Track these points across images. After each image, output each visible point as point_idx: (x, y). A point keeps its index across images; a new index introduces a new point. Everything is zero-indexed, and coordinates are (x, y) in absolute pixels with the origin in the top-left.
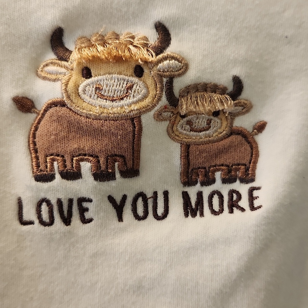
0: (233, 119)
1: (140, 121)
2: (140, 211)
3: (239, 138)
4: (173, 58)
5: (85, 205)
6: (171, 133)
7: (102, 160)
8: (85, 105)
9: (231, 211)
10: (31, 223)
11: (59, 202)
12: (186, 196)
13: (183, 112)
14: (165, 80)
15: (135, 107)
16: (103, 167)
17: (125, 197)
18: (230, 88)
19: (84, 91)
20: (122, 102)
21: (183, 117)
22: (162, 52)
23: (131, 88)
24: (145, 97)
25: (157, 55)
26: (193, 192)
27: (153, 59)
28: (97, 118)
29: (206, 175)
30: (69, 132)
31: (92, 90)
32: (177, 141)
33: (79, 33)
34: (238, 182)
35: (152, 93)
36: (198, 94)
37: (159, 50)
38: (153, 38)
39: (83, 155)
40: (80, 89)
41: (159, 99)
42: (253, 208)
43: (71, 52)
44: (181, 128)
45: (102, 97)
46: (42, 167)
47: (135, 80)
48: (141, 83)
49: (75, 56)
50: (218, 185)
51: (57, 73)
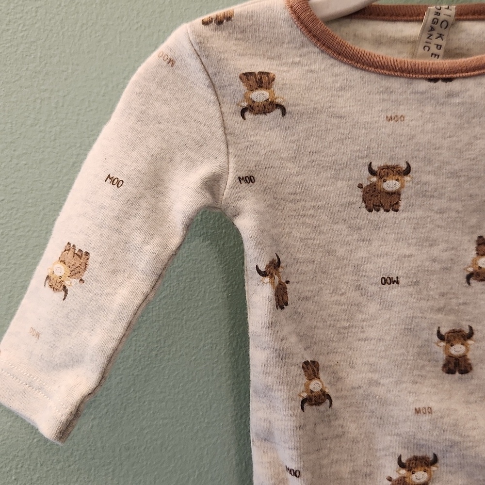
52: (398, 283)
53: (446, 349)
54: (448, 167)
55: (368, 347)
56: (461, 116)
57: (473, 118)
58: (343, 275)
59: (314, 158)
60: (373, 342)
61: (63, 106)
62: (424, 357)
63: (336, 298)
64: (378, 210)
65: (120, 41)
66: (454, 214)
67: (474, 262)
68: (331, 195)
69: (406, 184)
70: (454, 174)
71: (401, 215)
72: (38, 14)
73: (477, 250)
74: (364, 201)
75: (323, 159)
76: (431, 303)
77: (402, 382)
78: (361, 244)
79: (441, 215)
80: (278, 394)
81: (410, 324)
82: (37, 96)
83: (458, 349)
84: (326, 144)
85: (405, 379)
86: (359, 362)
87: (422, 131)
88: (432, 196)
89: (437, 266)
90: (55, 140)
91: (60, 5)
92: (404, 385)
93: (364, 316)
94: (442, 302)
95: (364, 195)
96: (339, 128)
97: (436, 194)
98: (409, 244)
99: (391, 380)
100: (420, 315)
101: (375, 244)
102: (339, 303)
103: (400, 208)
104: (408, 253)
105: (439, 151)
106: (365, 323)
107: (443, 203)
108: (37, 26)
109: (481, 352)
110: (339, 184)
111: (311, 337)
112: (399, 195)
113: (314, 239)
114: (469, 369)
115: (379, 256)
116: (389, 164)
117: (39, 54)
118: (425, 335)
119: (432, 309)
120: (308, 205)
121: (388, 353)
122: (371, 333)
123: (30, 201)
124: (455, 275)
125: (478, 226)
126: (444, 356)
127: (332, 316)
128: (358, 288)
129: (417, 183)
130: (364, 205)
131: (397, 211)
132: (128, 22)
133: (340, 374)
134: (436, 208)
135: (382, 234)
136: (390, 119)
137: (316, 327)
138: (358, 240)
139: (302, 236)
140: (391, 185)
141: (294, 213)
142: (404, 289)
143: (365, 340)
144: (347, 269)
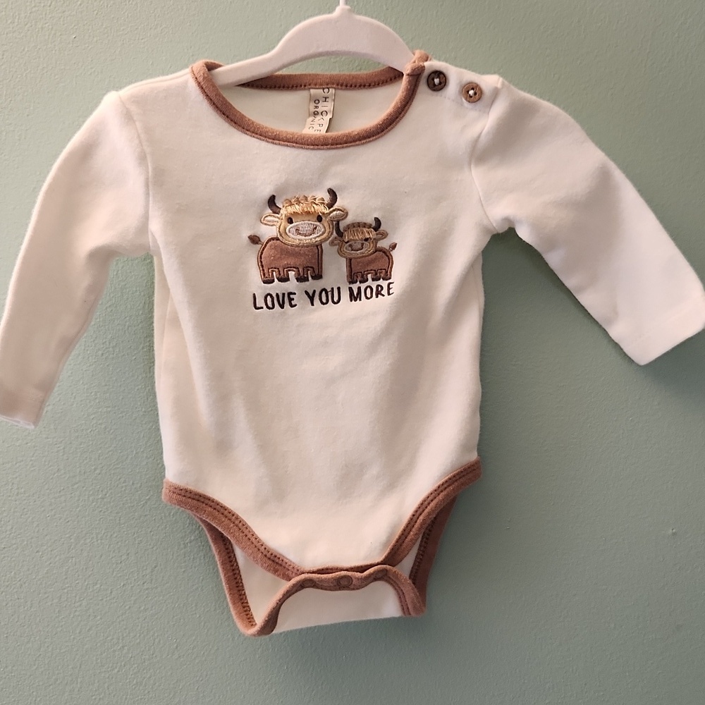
0: (376, 243)
1: (321, 247)
2: (324, 300)
3: (381, 253)
4: (339, 210)
5: (292, 296)
6: (340, 252)
7: (301, 270)
8: (290, 239)
9: (377, 297)
10: (262, 308)
11: (277, 295)
12: (351, 289)
13: (346, 240)
14: (334, 223)
15: (317, 239)
16: (302, 274)
17: (314, 291)
18: (374, 225)
19: (289, 231)
20: (311, 237)
21: (347, 243)
22: (332, 207)
23: (316, 228)
24: (323, 233)
25: (329, 208)
26: (355, 287)
27: (327, 211)
28: (298, 246)
29: (362, 276)
30: (281, 254)
31: (294, 230)
32: (344, 257)
33: (285, 197)
34: (381, 280)
35: (328, 230)
36: (355, 229)
37: (330, 206)
38: (327, 198)
39: (290, 268)
40: (287, 231)
41: (332, 234)
42: (389, 294)
43: (280, 209)
44: (346, 248)
45: (300, 234)
46: (266, 275)
47: (318, 223)
48: (321, 225)
49: (283, 211)
50: (370, 282)
51: (273, 221)
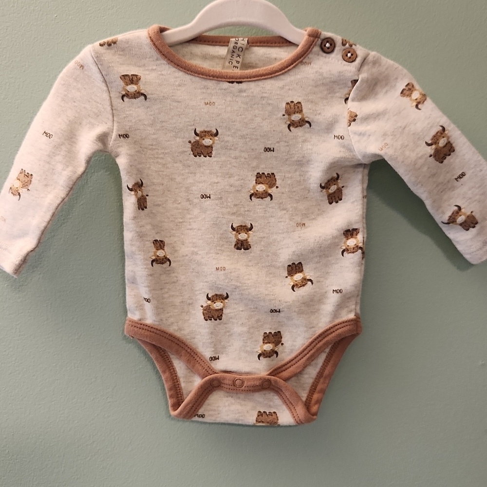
52: (210, 198)
53: (236, 236)
54: (240, 133)
55: (192, 234)
56: (247, 104)
57: (254, 105)
58: (180, 193)
59: (163, 125)
60: (195, 231)
61: (22, 88)
62: (224, 240)
63: (176, 205)
64: (200, 156)
65: (57, 49)
66: (243, 160)
67: (254, 187)
68: (173, 147)
69: (216, 142)
70: (243, 137)
71: (213, 159)
72: (8, 30)
73: (256, 181)
74: (192, 151)
75: (168, 125)
76: (228, 210)
77: (210, 253)
78: (190, 175)
79: (236, 160)
80: (138, 256)
81: (216, 221)
82: (7, 81)
83: (243, 236)
84: (170, 117)
85: (212, 251)
86: (187, 241)
87: (225, 111)
88: (231, 149)
89: (233, 189)
90: (18, 108)
91: (21, 25)
92: (211, 255)
93: (191, 216)
94: (235, 210)
95: (192, 147)
96: (177, 108)
97: (233, 148)
98: (217, 176)
99: (204, 252)
100: (222, 216)
101: (198, 175)
102: (177, 209)
103: (212, 156)
104: (216, 181)
105: (235, 123)
106: (191, 220)
107: (237, 153)
108: (7, 38)
109: (257, 238)
110: (178, 140)
111: (161, 227)
112: (212, 148)
113: (163, 171)
114: (249, 247)
115: (199, 182)
116: (206, 130)
117: (8, 55)
118: (224, 228)
119: (229, 213)
120: (160, 152)
121: (203, 237)
122: (195, 226)
123: (3, 145)
124: (243, 195)
125: (257, 167)
126: (235, 240)
127: (173, 216)
128: (188, 200)
129: (222, 142)
130: (192, 153)
131: (211, 157)
132: (62, 37)
133: (176, 248)
134: (233, 156)
135: (202, 170)
136: (206, 104)
137: (164, 222)
138: (188, 173)
139: (157, 169)
140: (207, 142)
141: (152, 156)
142: (213, 202)
143: (191, 229)
144: (182, 189)
